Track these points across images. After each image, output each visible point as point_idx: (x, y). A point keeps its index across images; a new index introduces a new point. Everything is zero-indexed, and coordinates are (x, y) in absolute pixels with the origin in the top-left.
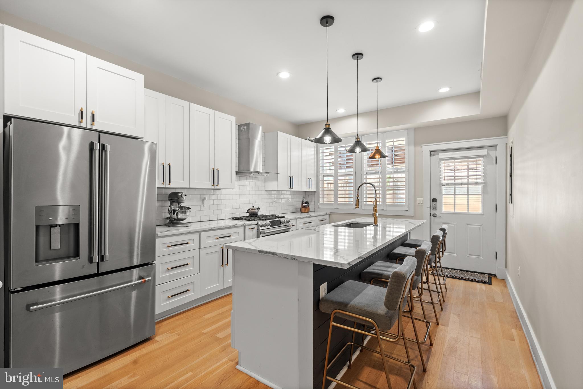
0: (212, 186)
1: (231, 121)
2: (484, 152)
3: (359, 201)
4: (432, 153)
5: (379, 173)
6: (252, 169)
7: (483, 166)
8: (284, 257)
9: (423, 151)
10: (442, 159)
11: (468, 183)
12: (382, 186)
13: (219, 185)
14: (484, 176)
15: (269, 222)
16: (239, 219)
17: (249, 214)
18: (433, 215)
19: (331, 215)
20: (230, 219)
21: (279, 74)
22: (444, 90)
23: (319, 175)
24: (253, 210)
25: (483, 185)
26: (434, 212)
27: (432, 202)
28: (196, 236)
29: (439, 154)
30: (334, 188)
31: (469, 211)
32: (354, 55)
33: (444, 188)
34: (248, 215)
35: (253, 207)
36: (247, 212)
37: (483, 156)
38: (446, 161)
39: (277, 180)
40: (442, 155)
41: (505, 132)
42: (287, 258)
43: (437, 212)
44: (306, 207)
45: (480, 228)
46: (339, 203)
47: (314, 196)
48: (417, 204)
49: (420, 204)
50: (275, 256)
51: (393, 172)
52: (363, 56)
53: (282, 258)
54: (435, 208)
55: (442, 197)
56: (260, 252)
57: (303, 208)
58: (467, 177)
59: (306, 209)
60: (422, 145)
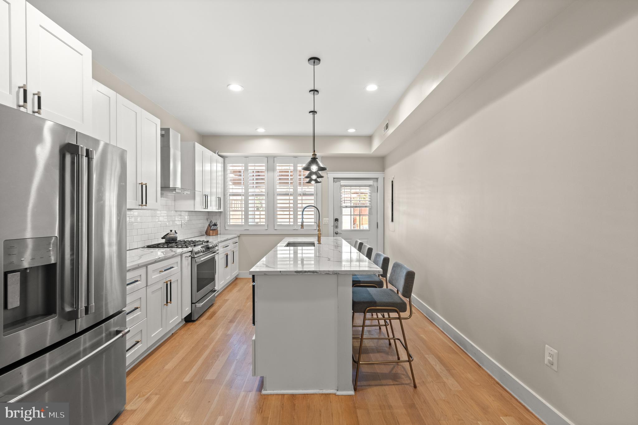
0: (140, 205)
1: (156, 124)
2: (370, 182)
3: (303, 222)
4: (336, 179)
5: (289, 195)
6: (171, 186)
7: (370, 194)
8: (325, 273)
9: (328, 178)
10: (342, 186)
11: (351, 206)
12: (294, 207)
13: (147, 204)
14: (370, 201)
15: (201, 247)
16: (154, 246)
17: (166, 240)
18: (335, 232)
19: (240, 237)
20: (144, 247)
21: (229, 86)
22: (352, 131)
23: (226, 193)
24: (171, 235)
25: (370, 208)
26: (336, 230)
27: (335, 221)
28: (142, 271)
29: (341, 181)
30: (244, 209)
31: (361, 228)
32: (311, 91)
33: (344, 209)
34: (163, 241)
35: (171, 231)
36: (162, 238)
37: (369, 186)
38: (345, 188)
39: (194, 199)
40: (343, 182)
41: (383, 169)
42: (328, 274)
43: (338, 230)
44: (215, 230)
45: (367, 241)
46: (250, 224)
47: (220, 217)
48: (324, 224)
49: (326, 223)
50: (316, 273)
51: (302, 195)
52: (318, 92)
53: (323, 274)
54: (337, 227)
55: (342, 217)
56: (297, 273)
57: (211, 231)
58: (350, 202)
59: (214, 232)
60: (328, 172)
